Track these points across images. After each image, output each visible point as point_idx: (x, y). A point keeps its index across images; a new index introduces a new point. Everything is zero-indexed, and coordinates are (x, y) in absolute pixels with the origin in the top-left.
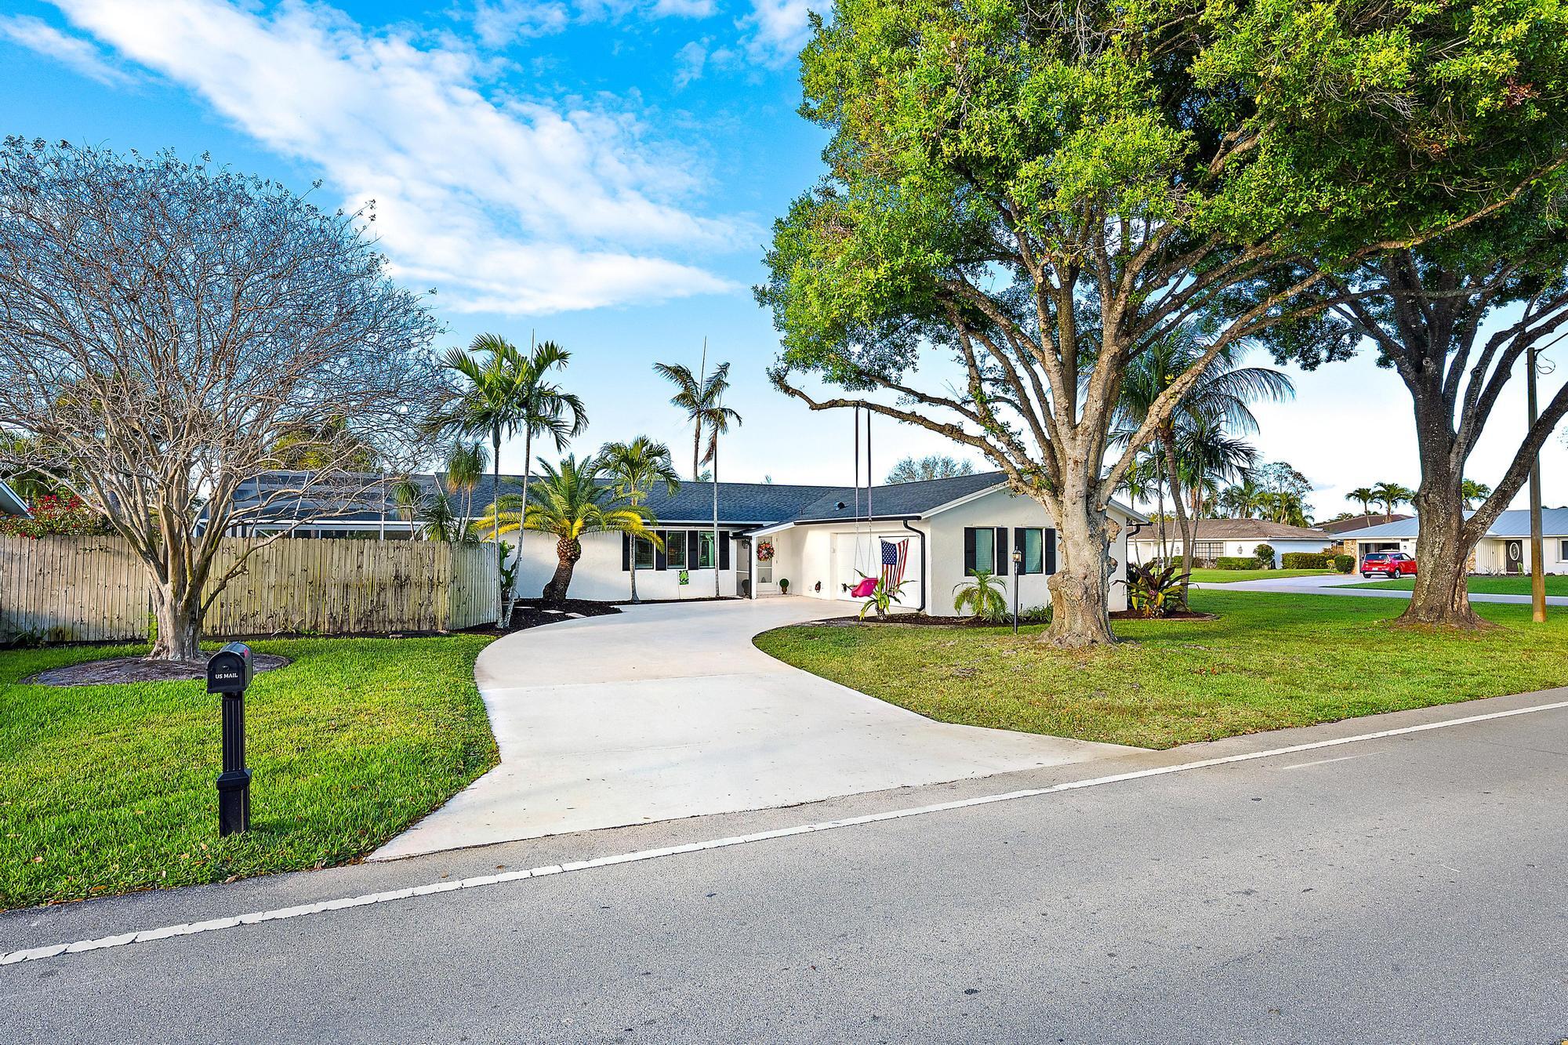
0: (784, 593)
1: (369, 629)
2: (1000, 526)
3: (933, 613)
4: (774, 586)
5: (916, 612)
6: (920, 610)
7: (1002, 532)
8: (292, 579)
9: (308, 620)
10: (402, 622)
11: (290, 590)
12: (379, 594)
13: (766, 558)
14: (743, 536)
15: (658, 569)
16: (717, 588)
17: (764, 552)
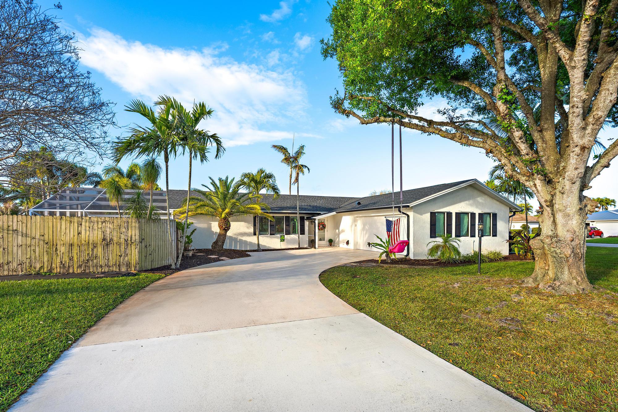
0: (331, 246)
1: (87, 271)
2: (448, 211)
3: (414, 257)
4: (325, 243)
5: (404, 257)
6: (406, 256)
7: (449, 214)
8: (33, 241)
9: (45, 266)
10: (109, 266)
11: (33, 248)
12: (93, 250)
13: (322, 229)
14: (311, 219)
15: (271, 234)
16: (299, 243)
17: (321, 226)
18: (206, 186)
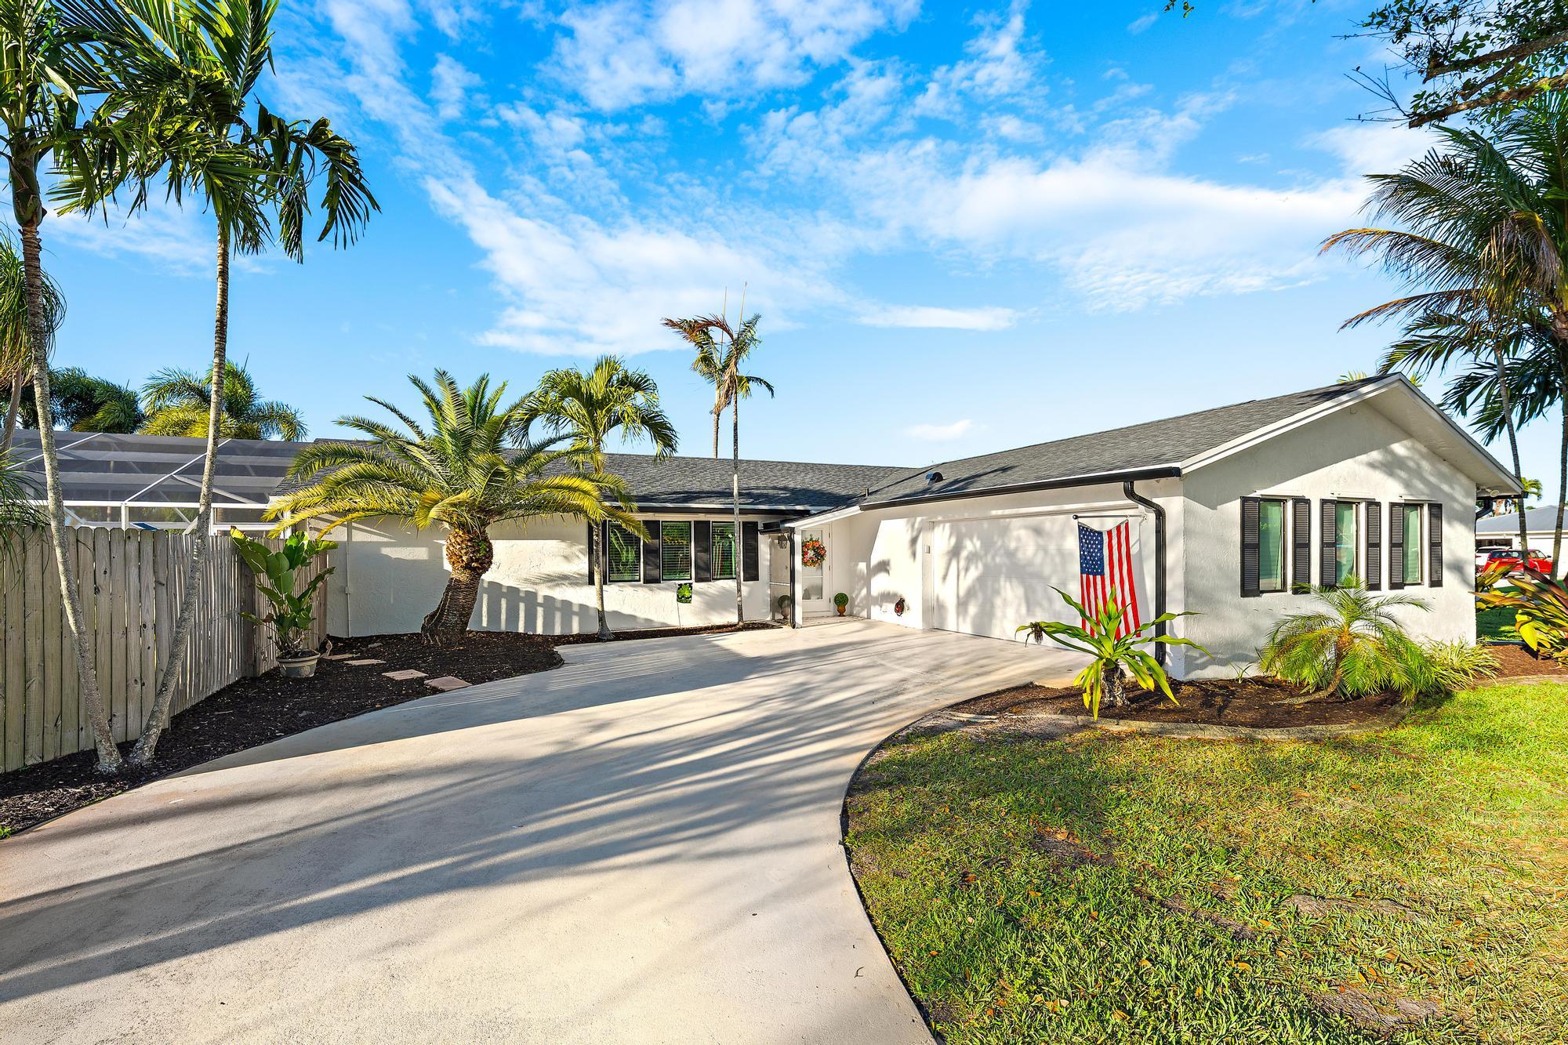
0: (841, 615)
2: (1297, 493)
4: (825, 604)
7: (1301, 502)
13: (814, 563)
14: (779, 531)
15: (647, 581)
16: (740, 609)
17: (811, 553)
18: (394, 410)
